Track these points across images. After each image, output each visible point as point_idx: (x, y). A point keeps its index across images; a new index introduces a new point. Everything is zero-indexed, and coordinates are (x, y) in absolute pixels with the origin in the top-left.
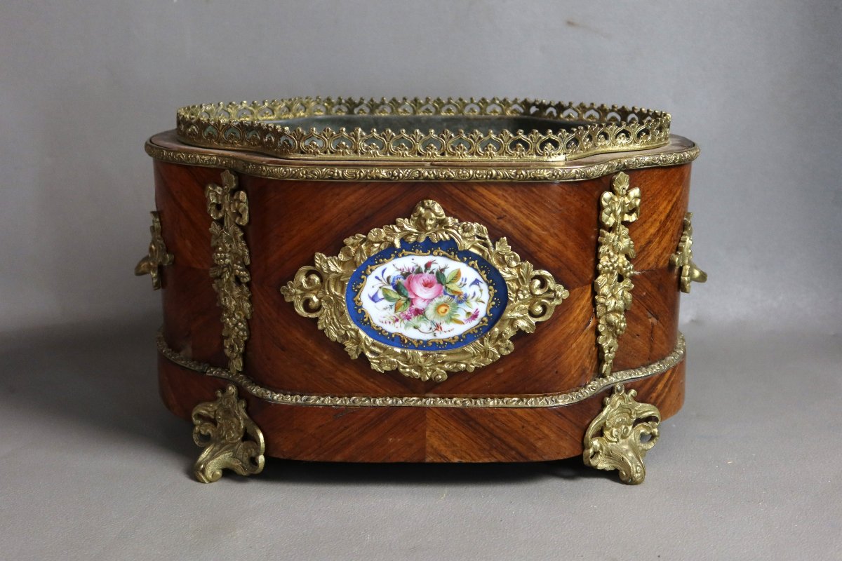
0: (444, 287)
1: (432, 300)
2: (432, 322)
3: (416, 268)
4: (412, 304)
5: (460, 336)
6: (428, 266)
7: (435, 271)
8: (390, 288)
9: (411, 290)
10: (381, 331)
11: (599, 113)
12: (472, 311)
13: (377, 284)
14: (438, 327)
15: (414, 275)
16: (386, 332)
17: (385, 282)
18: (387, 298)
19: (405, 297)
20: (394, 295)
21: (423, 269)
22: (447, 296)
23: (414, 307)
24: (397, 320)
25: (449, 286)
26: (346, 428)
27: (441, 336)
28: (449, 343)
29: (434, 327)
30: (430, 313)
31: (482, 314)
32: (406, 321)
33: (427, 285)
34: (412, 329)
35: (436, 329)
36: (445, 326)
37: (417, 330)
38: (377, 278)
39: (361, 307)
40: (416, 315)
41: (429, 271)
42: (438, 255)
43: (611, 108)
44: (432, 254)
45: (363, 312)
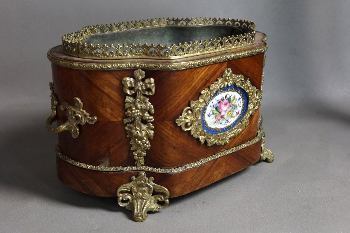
0: (230, 104)
1: (226, 110)
2: (226, 120)
3: (222, 98)
4: (221, 114)
5: (233, 123)
6: (226, 96)
7: (228, 98)
8: (214, 109)
9: (220, 108)
10: (210, 129)
11: (223, 22)
12: (237, 111)
13: (210, 108)
14: (228, 121)
15: (221, 101)
16: (212, 128)
17: (213, 107)
18: (213, 114)
19: (219, 111)
20: (215, 112)
21: (225, 98)
22: (231, 107)
23: (221, 115)
24: (215, 122)
25: (232, 103)
26: (201, 174)
27: (228, 124)
28: (230, 127)
29: (226, 122)
30: (225, 116)
31: (240, 112)
32: (218, 122)
33: (226, 105)
34: (220, 124)
35: (227, 122)
36: (229, 120)
37: (221, 125)
38: (210, 106)
39: (205, 120)
40: (221, 118)
41: (226, 99)
42: (229, 91)
43: (236, 20)
44: (227, 91)
45: (205, 122)
